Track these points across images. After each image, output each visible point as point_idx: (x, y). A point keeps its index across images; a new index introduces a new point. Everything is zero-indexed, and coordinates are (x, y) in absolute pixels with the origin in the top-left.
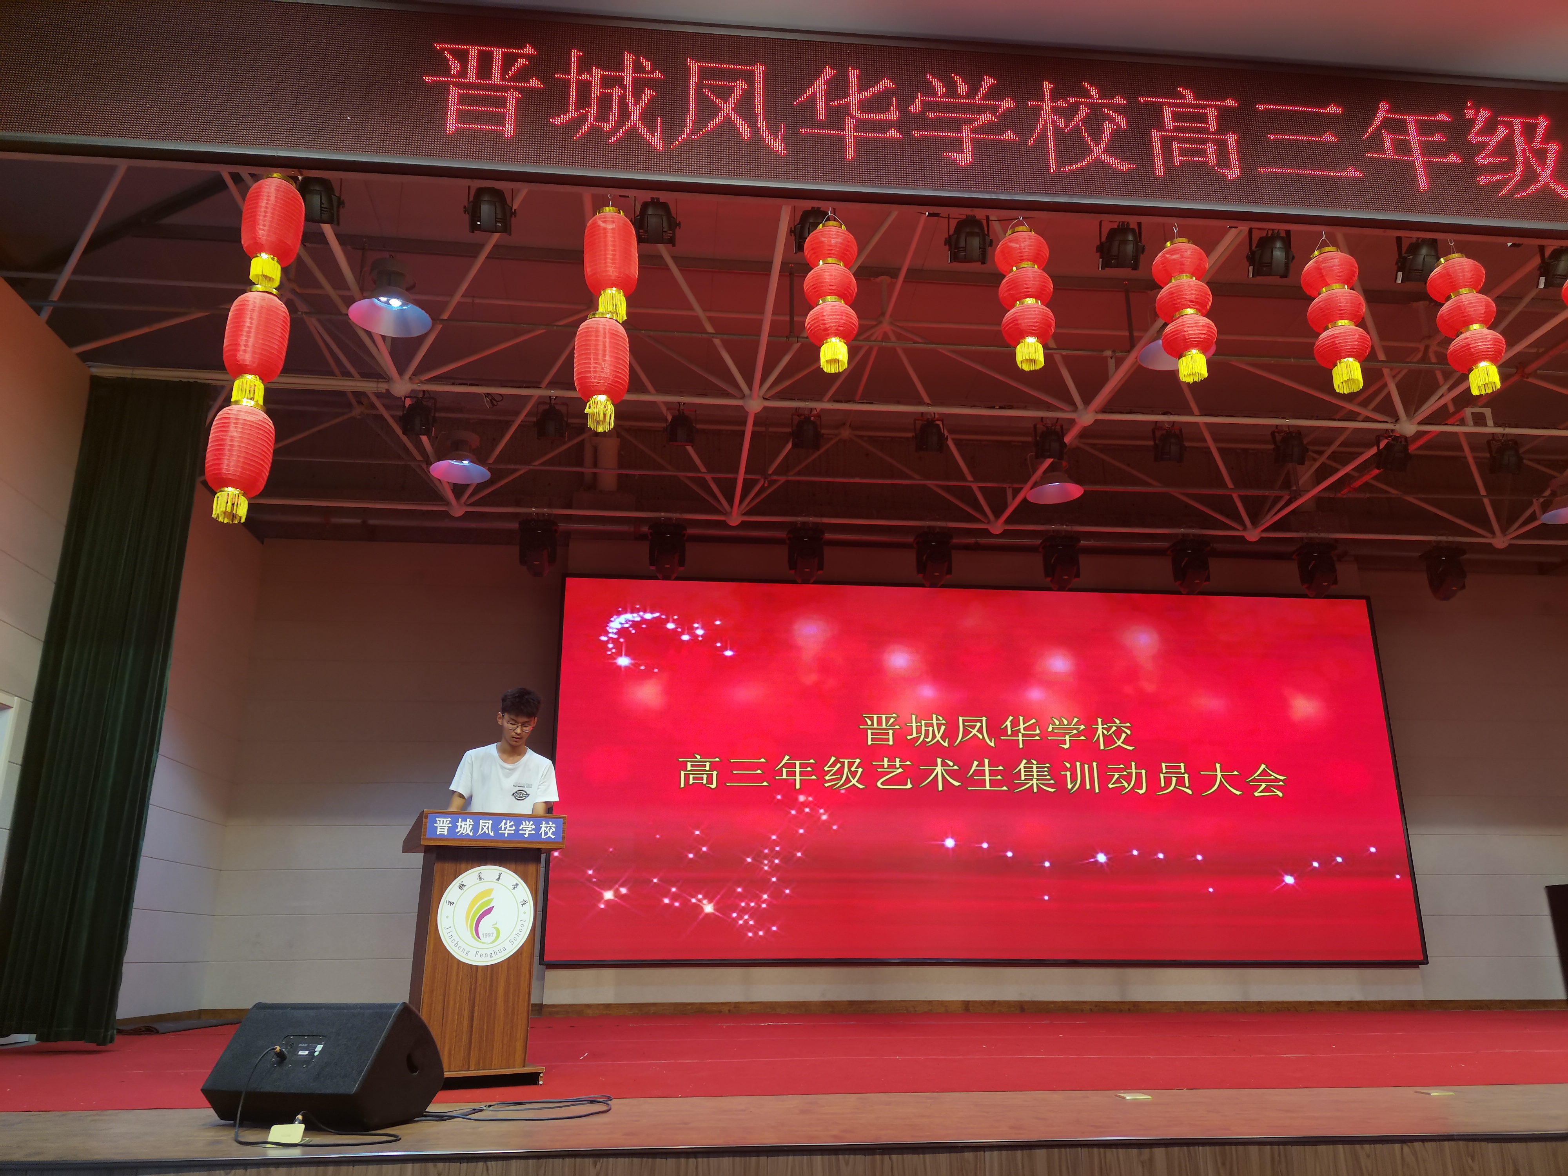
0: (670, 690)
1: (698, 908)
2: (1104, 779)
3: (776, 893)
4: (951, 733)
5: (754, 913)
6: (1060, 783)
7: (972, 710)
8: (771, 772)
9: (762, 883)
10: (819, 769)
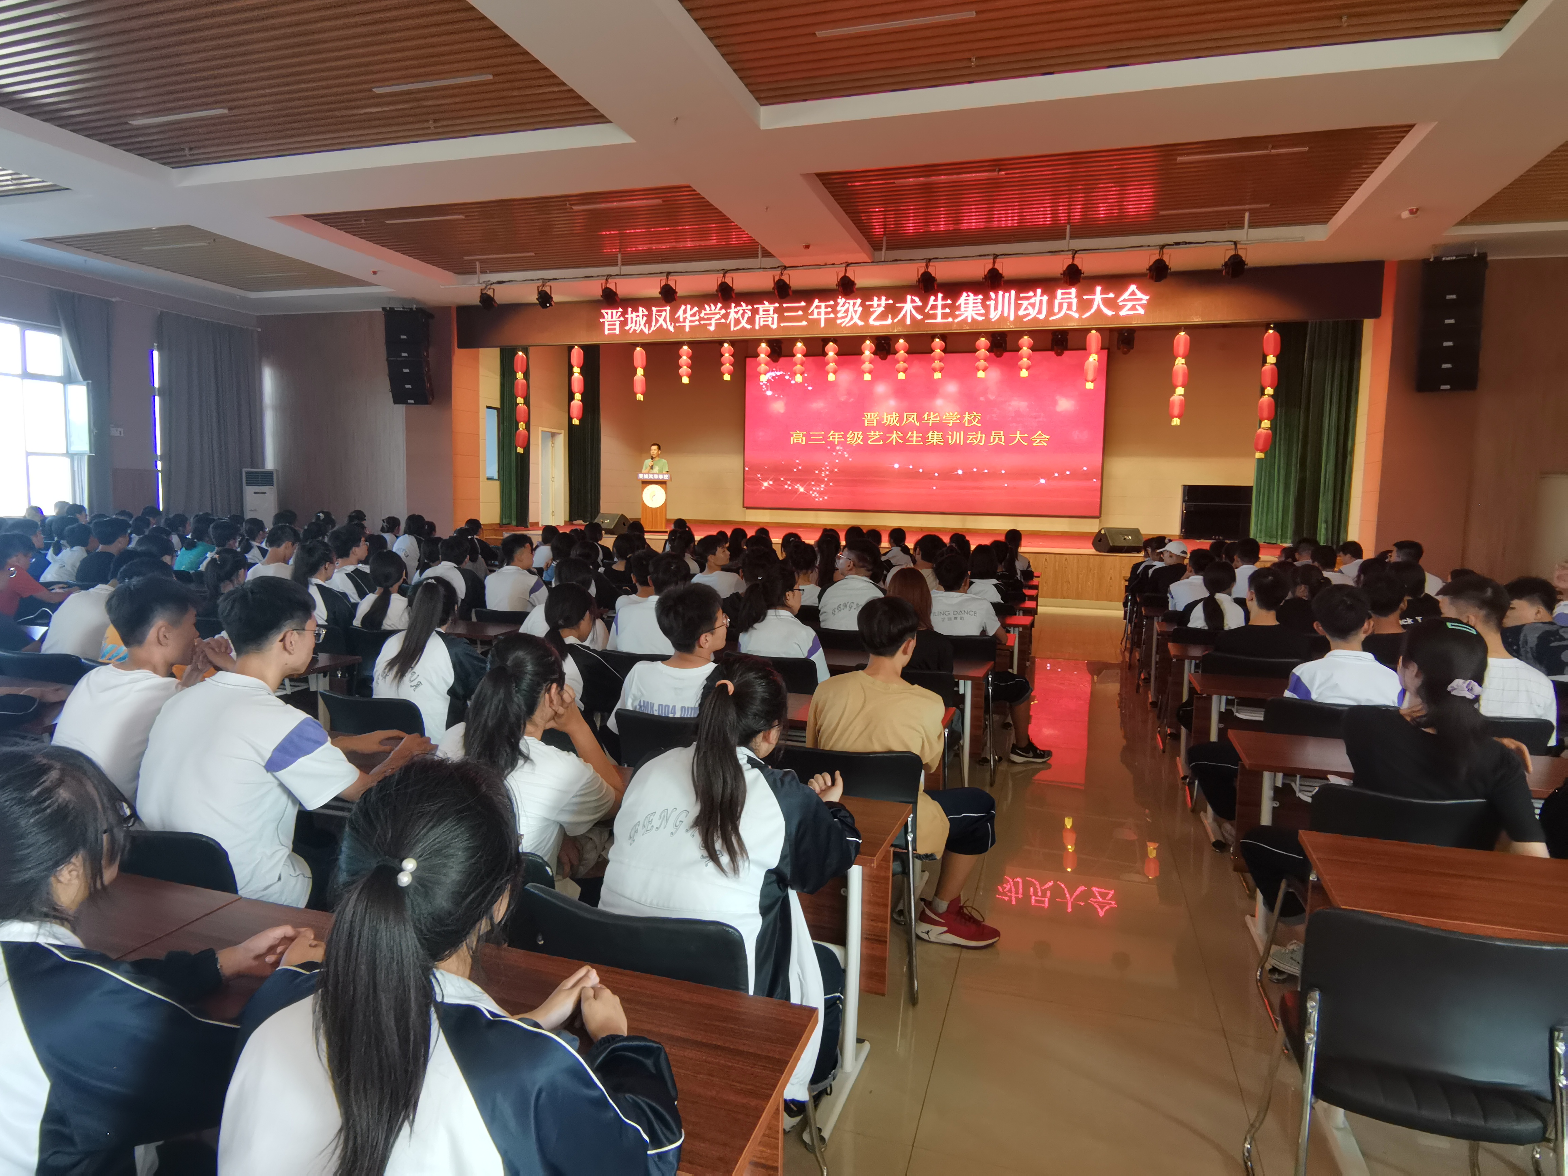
0: (787, 405)
1: (797, 489)
2: (966, 439)
3: (827, 485)
4: (901, 420)
5: (820, 492)
6: (946, 441)
7: (910, 410)
8: (825, 438)
9: (822, 481)
10: (845, 437)
